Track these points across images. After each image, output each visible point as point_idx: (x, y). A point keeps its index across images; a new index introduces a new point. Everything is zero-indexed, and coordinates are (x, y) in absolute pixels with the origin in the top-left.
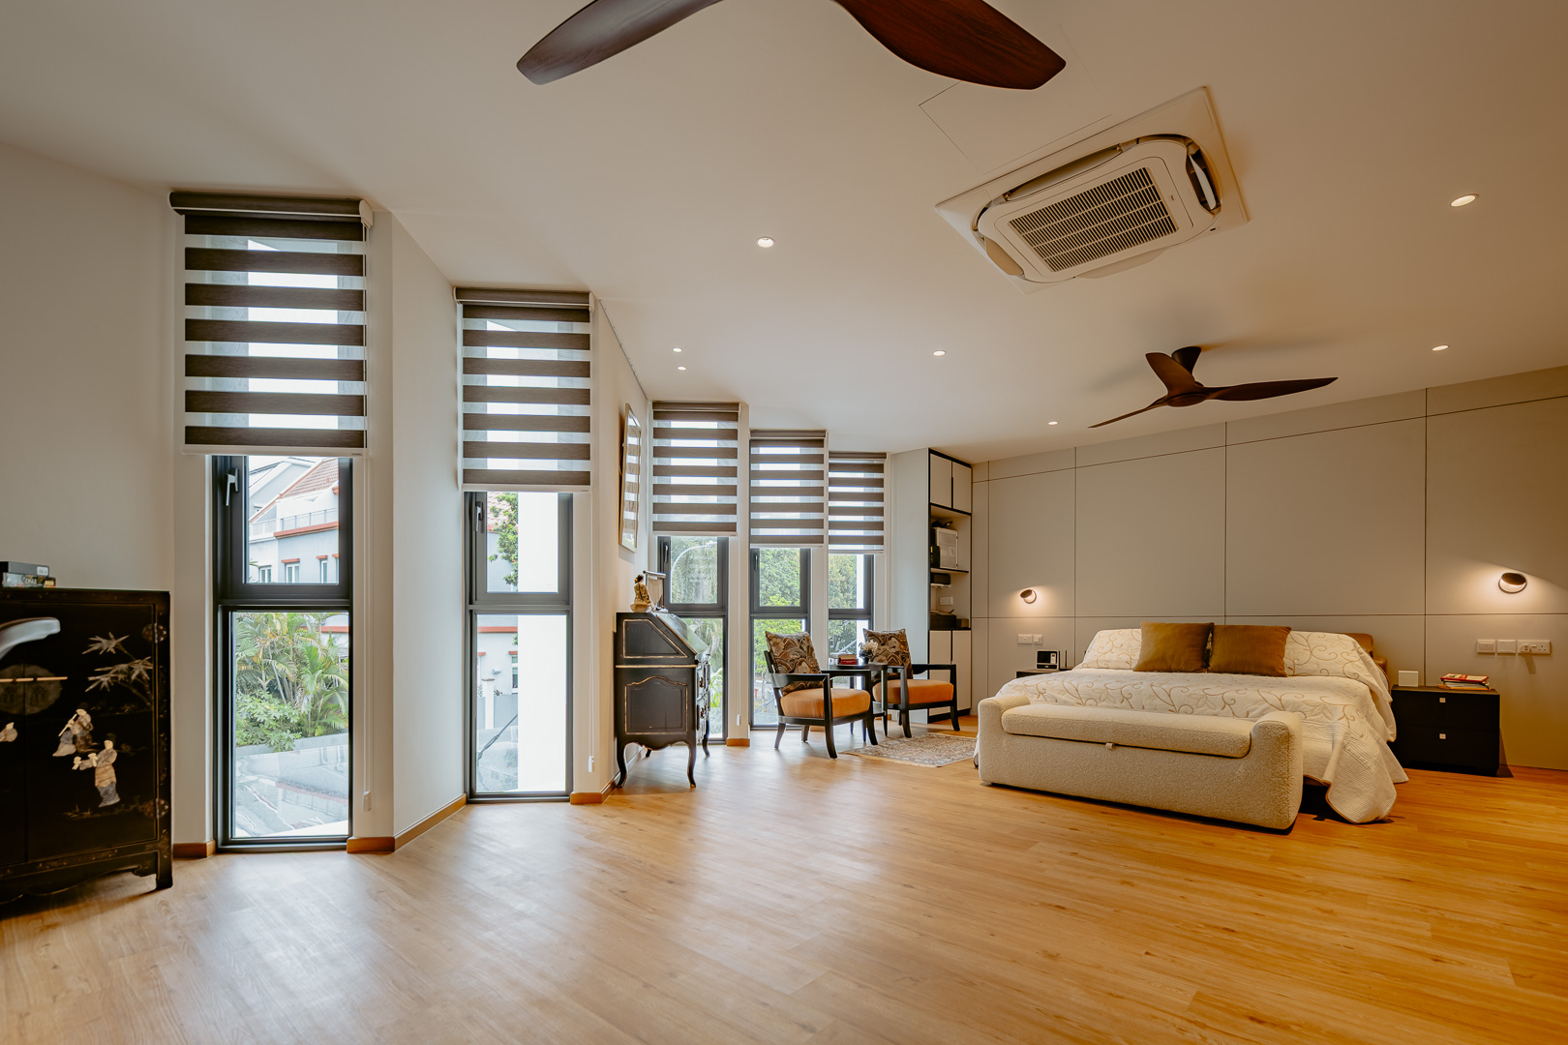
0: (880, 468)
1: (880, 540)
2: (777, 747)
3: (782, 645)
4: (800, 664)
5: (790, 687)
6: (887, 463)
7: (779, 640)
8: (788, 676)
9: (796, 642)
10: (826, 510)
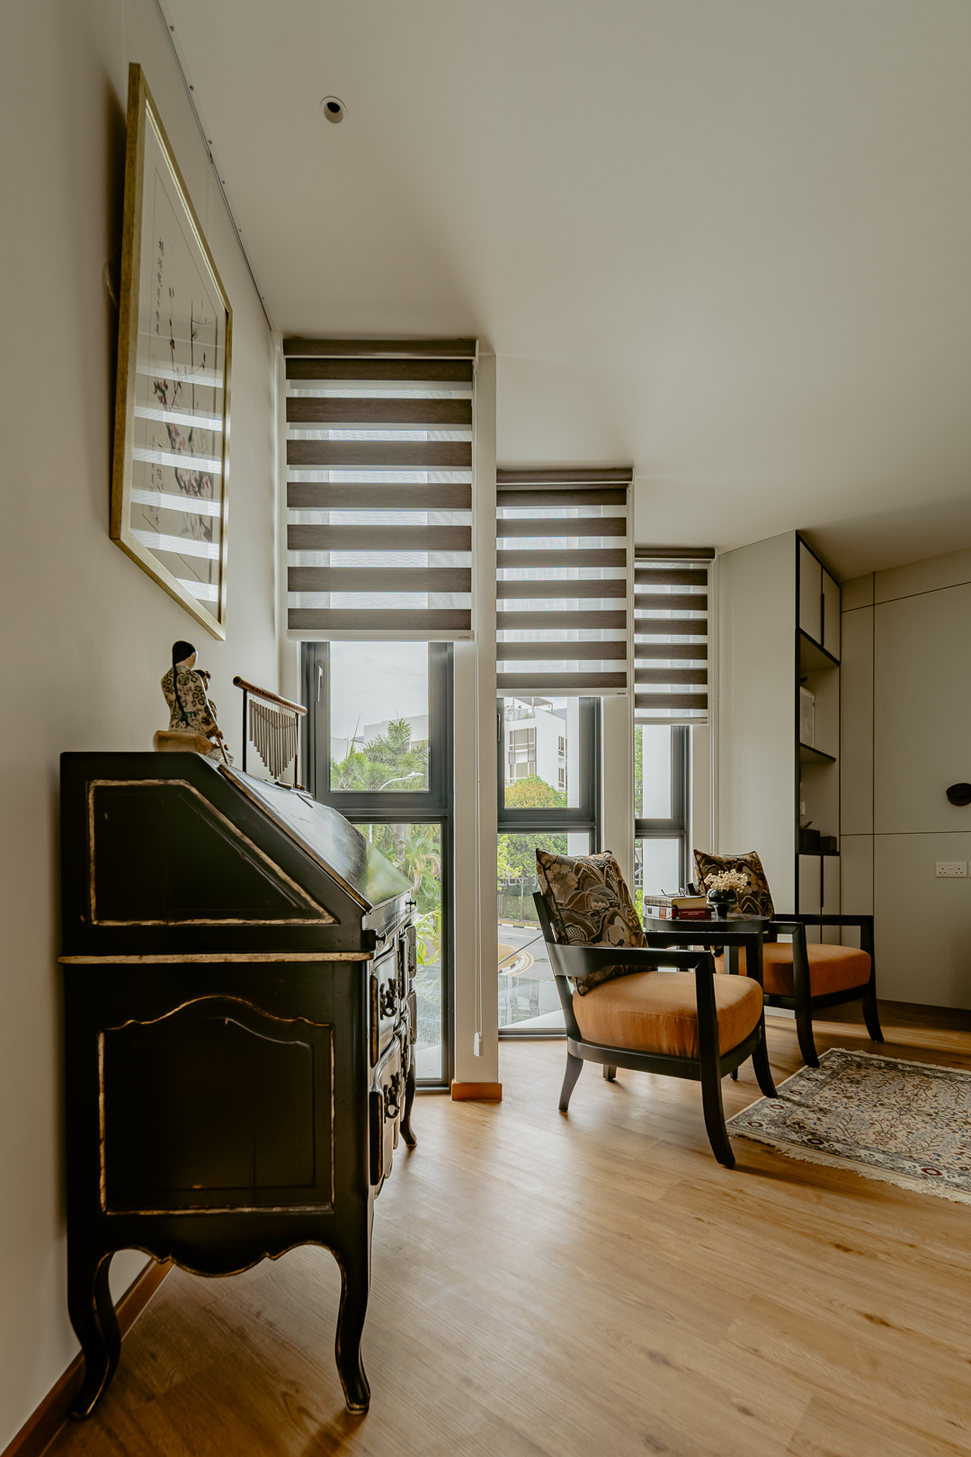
0: (700, 577)
1: (701, 701)
2: (564, 1108)
3: (573, 880)
4: (611, 922)
5: (598, 976)
6: (712, 567)
7: (565, 870)
8: (586, 950)
9: (599, 873)
10: (630, 624)
